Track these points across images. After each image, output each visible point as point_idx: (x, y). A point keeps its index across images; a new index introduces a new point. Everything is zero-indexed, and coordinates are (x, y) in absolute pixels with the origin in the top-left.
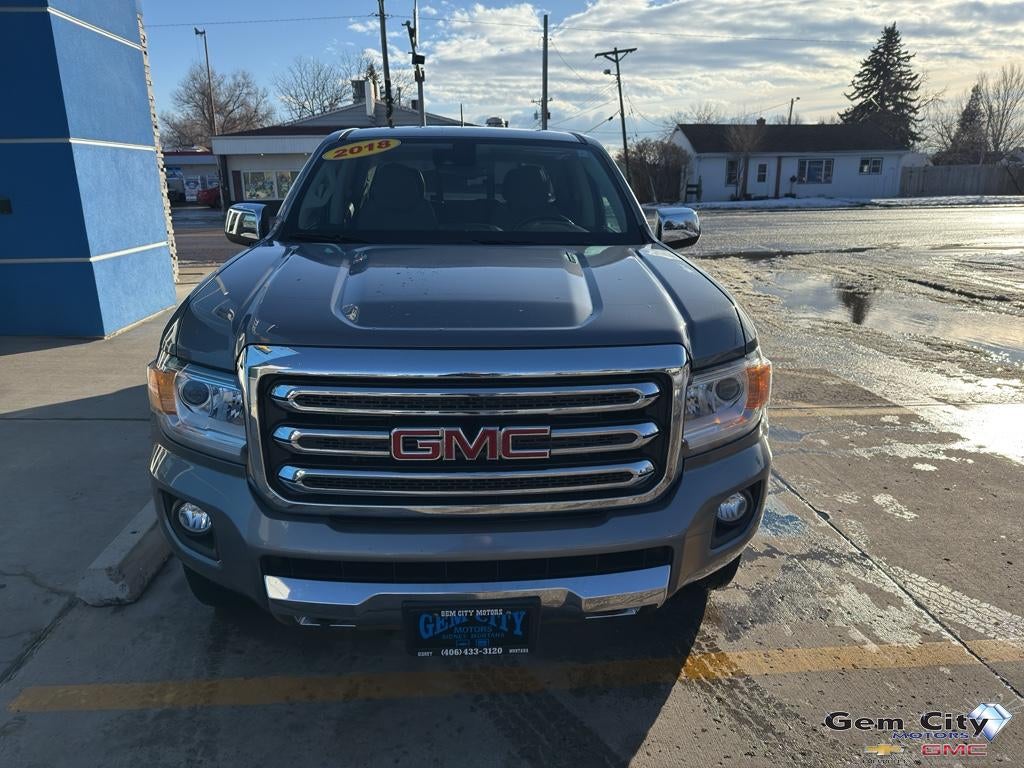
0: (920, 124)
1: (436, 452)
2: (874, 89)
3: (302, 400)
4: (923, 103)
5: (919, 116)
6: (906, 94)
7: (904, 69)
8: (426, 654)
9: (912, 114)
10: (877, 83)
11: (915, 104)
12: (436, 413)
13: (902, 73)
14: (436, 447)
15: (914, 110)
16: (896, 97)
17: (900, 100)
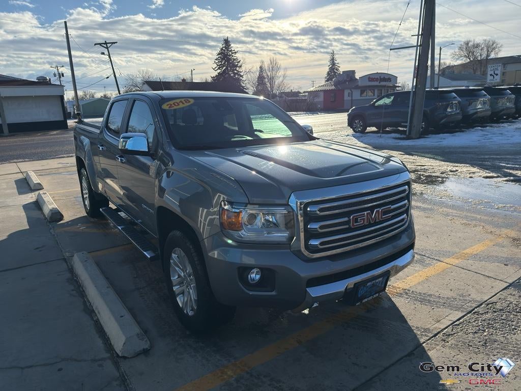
0: (244, 82)
1: (364, 222)
2: (224, 66)
3: (321, 210)
4: (245, 73)
5: (244, 79)
6: (238, 69)
7: (235, 58)
8: (358, 304)
9: (241, 78)
10: (224, 63)
11: (242, 74)
12: (366, 206)
13: (234, 60)
14: (364, 219)
15: (242, 76)
16: (233, 70)
17: (236, 72)
